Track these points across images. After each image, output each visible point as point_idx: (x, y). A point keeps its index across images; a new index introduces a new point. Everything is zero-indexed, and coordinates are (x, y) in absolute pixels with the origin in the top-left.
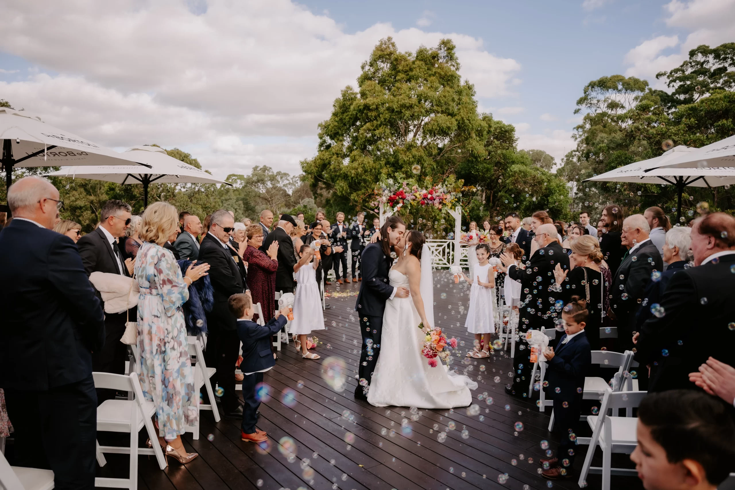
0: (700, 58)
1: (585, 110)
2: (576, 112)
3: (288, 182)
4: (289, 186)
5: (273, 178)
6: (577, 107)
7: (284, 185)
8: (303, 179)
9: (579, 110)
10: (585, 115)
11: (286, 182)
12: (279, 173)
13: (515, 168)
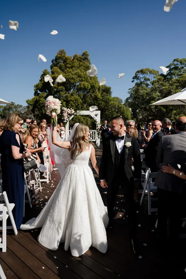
0: (176, 63)
1: (136, 81)
2: (133, 81)
3: (22, 109)
4: (23, 110)
5: (16, 107)
6: (133, 80)
7: (20, 110)
8: (28, 107)
9: (134, 81)
10: (136, 83)
11: (21, 108)
12: (18, 105)
13: (112, 102)
